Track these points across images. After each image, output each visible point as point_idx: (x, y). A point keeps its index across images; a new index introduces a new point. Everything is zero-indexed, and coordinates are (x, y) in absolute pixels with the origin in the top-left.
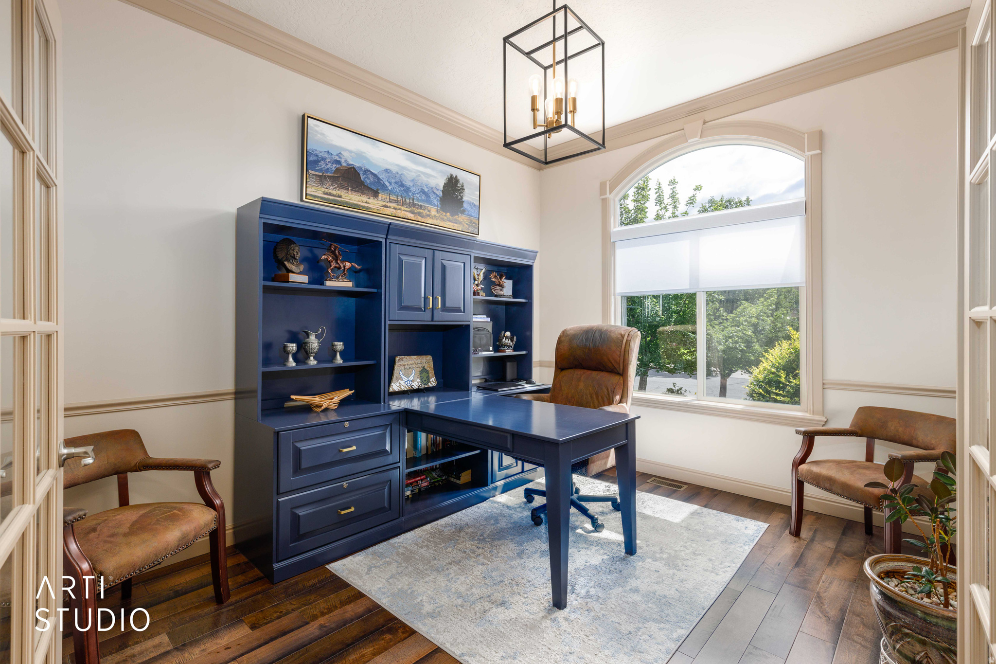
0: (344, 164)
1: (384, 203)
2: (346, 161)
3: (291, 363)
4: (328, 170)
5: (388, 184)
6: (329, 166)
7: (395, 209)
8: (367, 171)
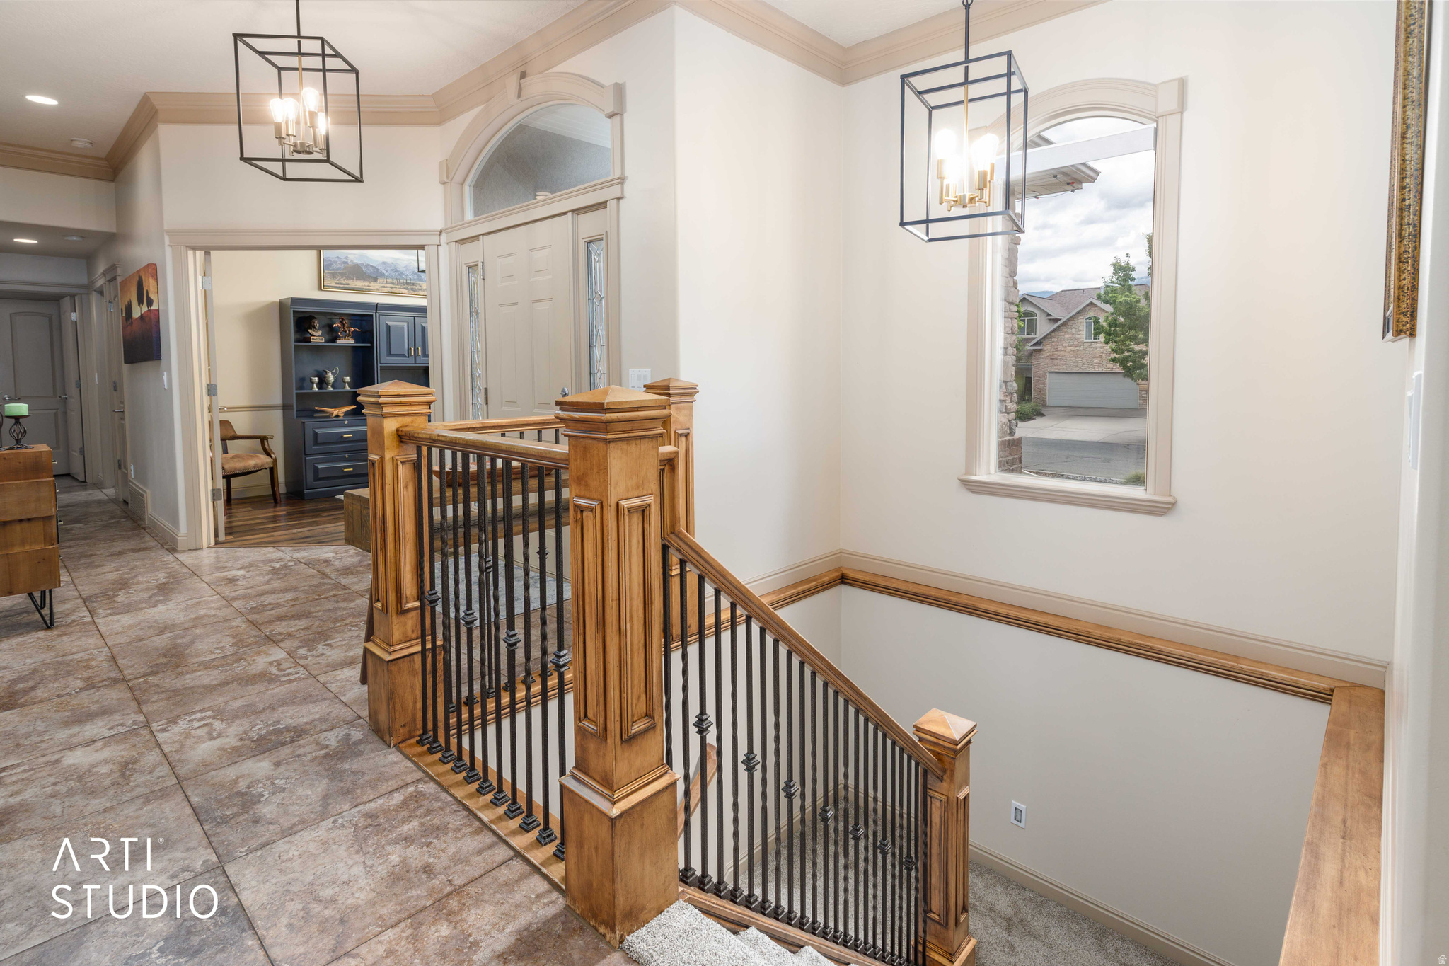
0: (350, 263)
1: (382, 285)
2: (351, 261)
3: (315, 388)
4: (338, 269)
5: (385, 272)
6: (339, 266)
7: (391, 288)
8: (368, 266)
